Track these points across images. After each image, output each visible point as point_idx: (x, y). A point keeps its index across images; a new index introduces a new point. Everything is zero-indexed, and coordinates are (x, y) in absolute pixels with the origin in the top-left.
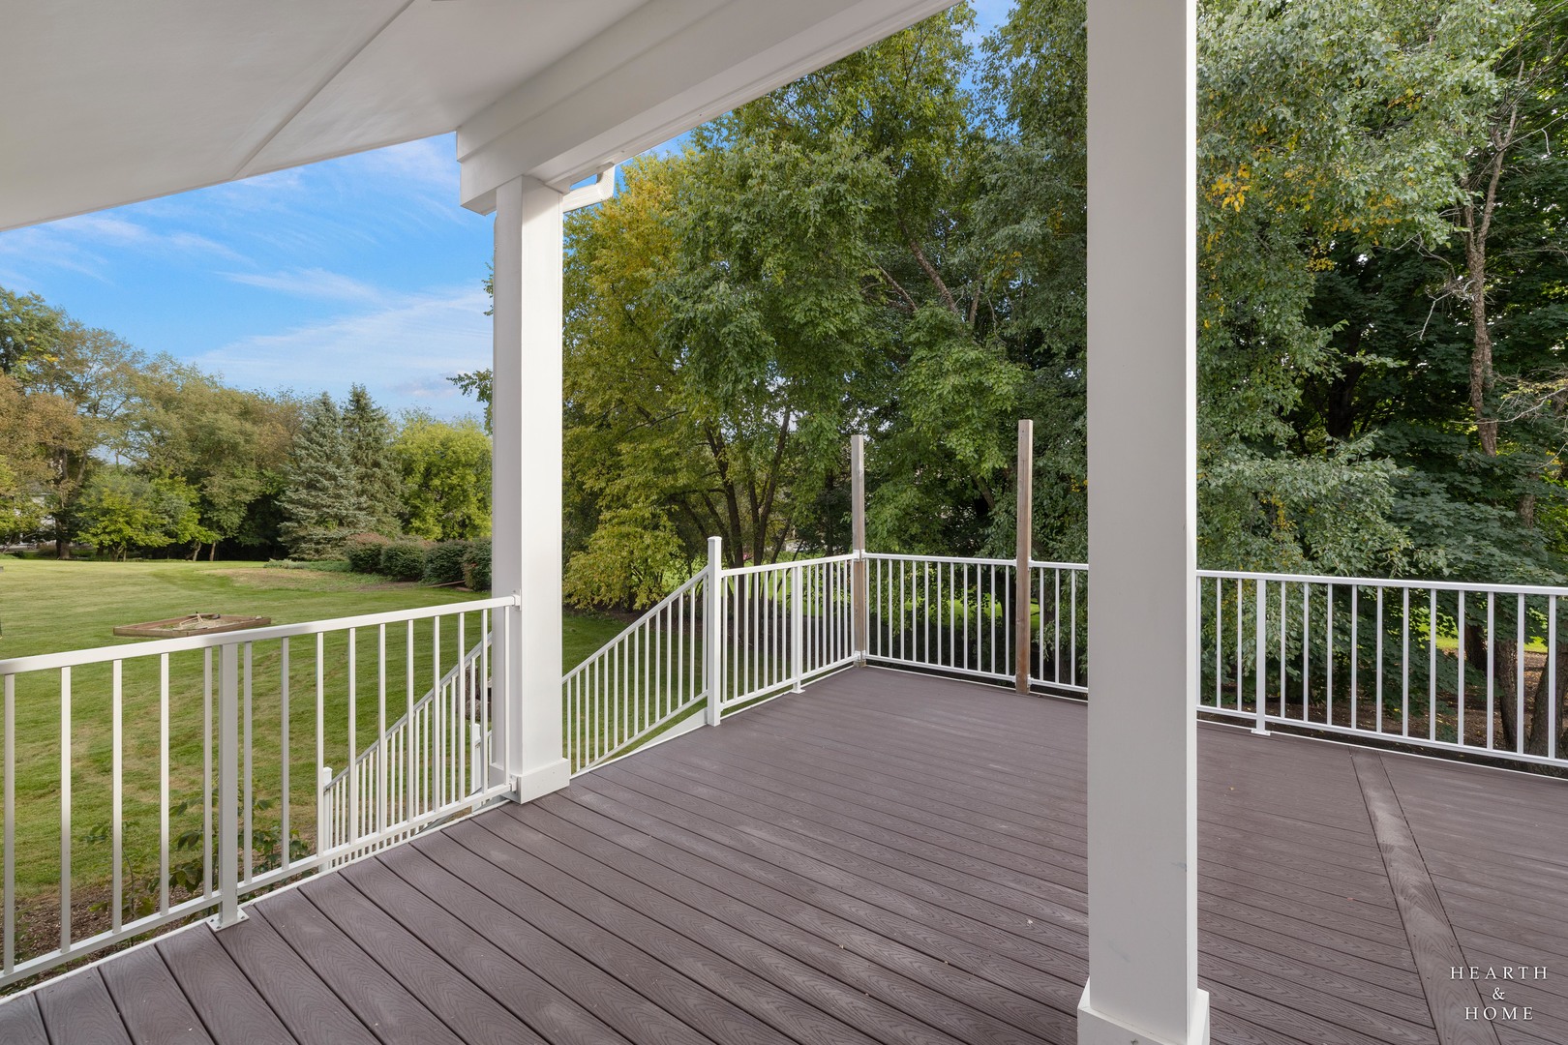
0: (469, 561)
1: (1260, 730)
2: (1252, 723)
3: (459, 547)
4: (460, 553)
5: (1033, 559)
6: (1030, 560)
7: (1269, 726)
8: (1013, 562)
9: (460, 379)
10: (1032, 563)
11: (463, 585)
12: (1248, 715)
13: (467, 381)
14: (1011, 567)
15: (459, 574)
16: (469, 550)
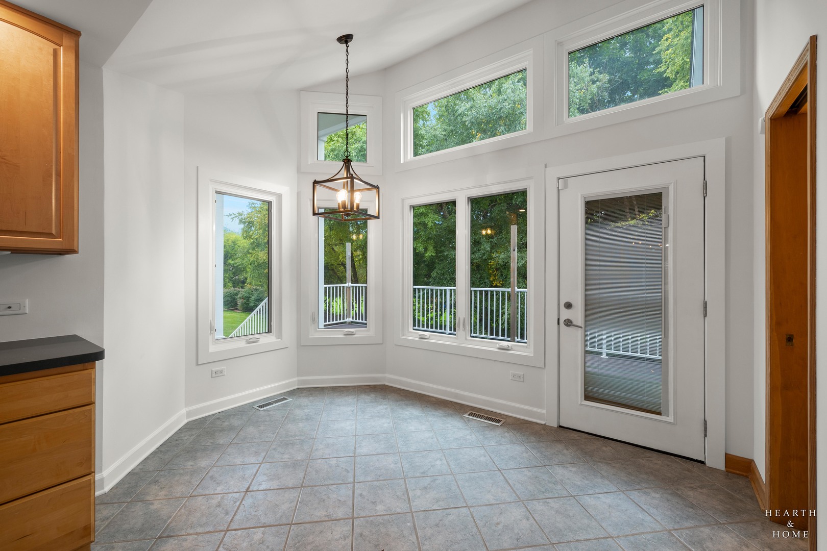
0: (240, 298)
1: (604, 356)
2: (601, 354)
3: (236, 292)
4: (236, 294)
5: (518, 288)
6: (516, 288)
7: (608, 354)
8: (509, 290)
9: (230, 215)
10: (517, 289)
11: (237, 309)
12: (600, 350)
13: (234, 216)
14: (508, 292)
15: (236, 304)
16: (241, 293)
